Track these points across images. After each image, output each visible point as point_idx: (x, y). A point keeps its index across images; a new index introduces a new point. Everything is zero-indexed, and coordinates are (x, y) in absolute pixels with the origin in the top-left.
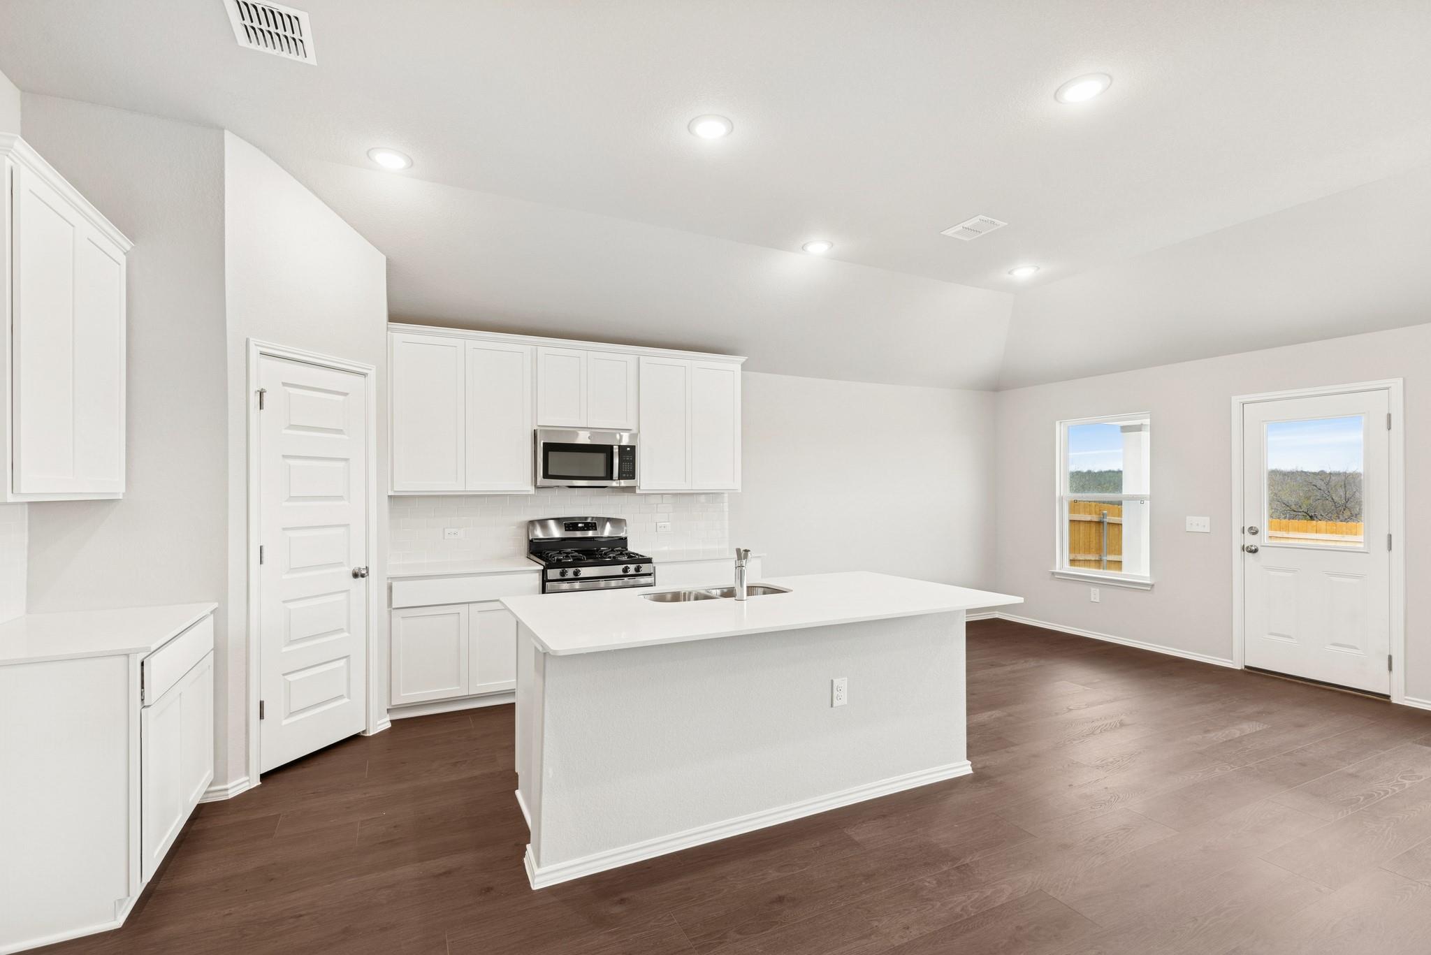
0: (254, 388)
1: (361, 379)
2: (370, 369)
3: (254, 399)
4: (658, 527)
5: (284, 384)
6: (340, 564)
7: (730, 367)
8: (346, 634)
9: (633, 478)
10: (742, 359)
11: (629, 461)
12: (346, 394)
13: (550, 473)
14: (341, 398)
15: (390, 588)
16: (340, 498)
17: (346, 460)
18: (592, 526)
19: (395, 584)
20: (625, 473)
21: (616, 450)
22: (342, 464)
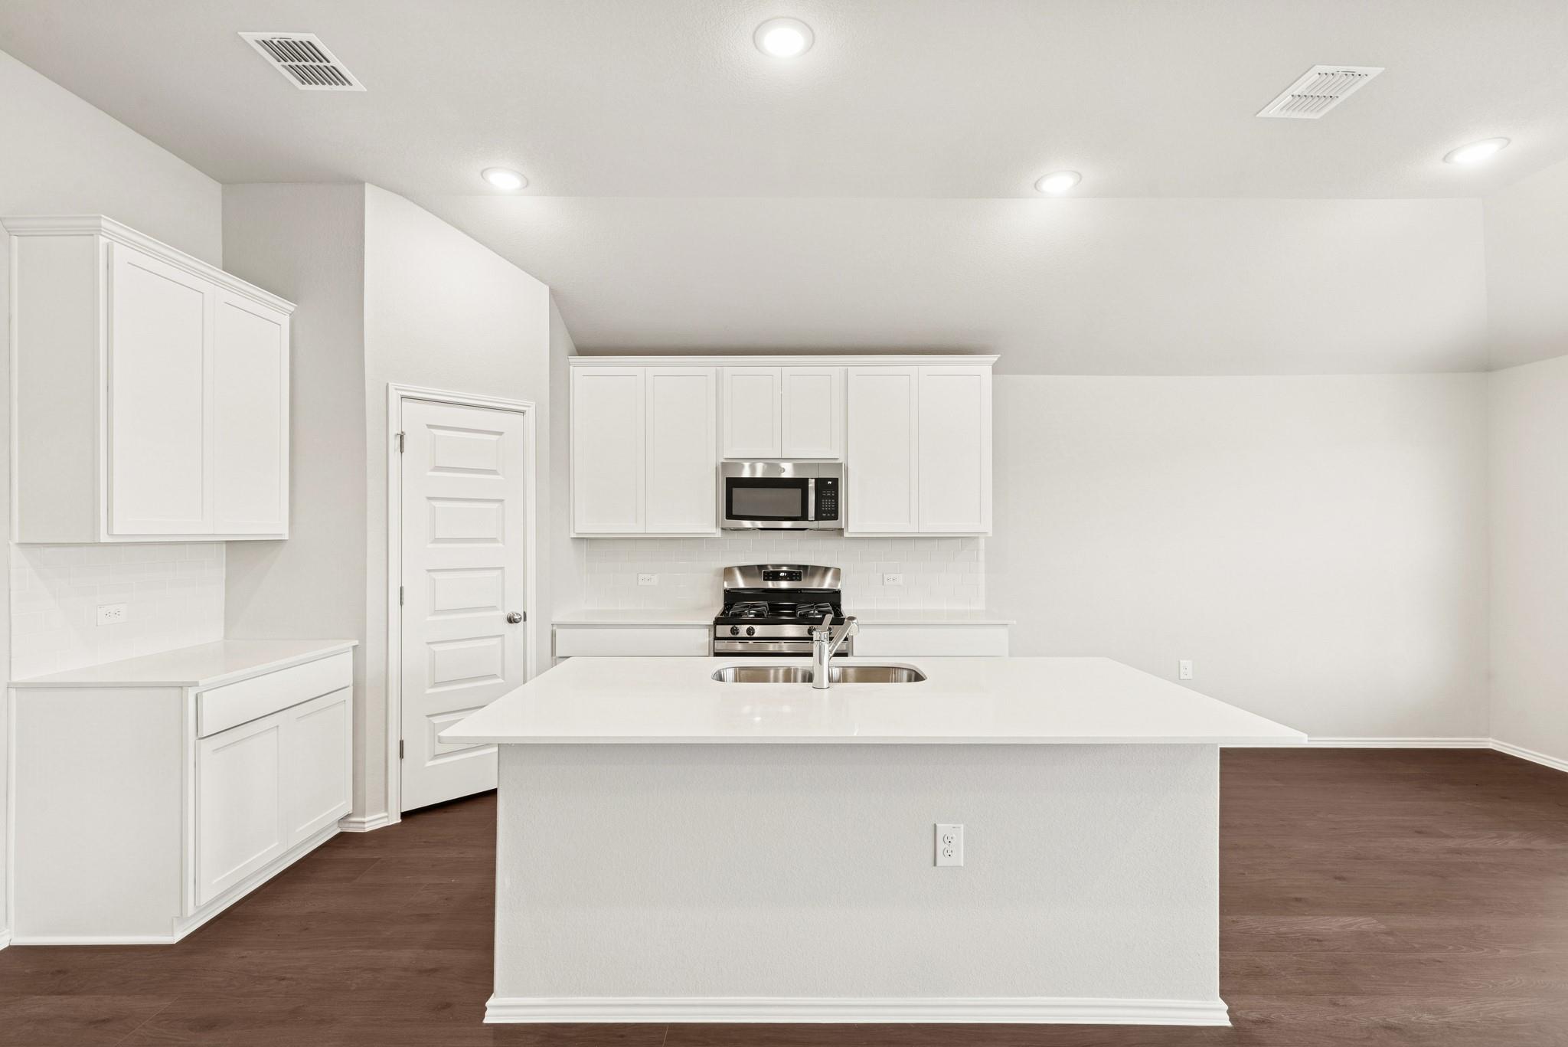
0: (394, 430)
1: (519, 417)
2: (529, 406)
3: (394, 443)
4: (885, 580)
5: (429, 426)
6: (493, 608)
7: (980, 368)
8: (500, 681)
9: (836, 518)
10: (993, 358)
11: (831, 497)
12: (501, 434)
13: (734, 513)
14: (494, 438)
15: (553, 635)
16: (494, 540)
17: (502, 501)
18: (796, 576)
19: (559, 632)
20: (825, 512)
21: (812, 484)
22: (496, 505)
